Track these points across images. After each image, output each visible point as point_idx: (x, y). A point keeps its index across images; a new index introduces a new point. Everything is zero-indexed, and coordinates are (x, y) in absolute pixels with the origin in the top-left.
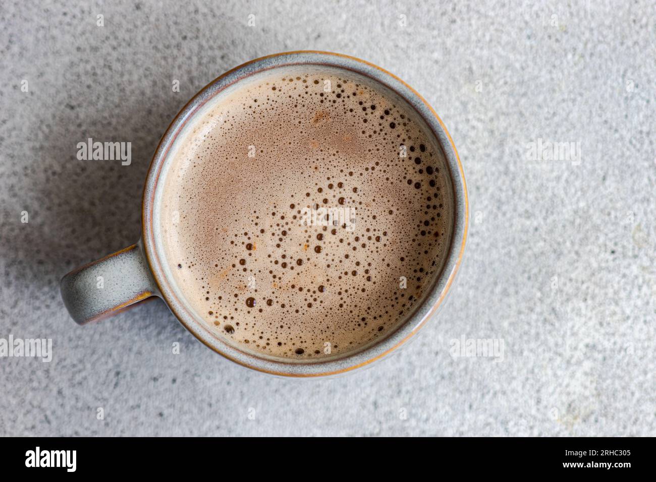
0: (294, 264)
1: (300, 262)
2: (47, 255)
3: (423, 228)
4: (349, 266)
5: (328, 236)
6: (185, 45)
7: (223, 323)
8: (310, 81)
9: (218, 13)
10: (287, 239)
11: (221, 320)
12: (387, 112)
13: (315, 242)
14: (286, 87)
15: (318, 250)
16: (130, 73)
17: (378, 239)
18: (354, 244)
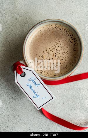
0: (51, 59)
1: (52, 59)
2: (6, 65)
3: (74, 50)
4: (61, 58)
5: (57, 53)
6: (25, 25)
7: (40, 72)
8: (50, 26)
9: (31, 18)
10: (49, 55)
11: (40, 71)
12: (65, 30)
13: (55, 55)
14: (46, 27)
15: (56, 56)
16: (16, 31)
17: (66, 53)
18: (62, 54)
